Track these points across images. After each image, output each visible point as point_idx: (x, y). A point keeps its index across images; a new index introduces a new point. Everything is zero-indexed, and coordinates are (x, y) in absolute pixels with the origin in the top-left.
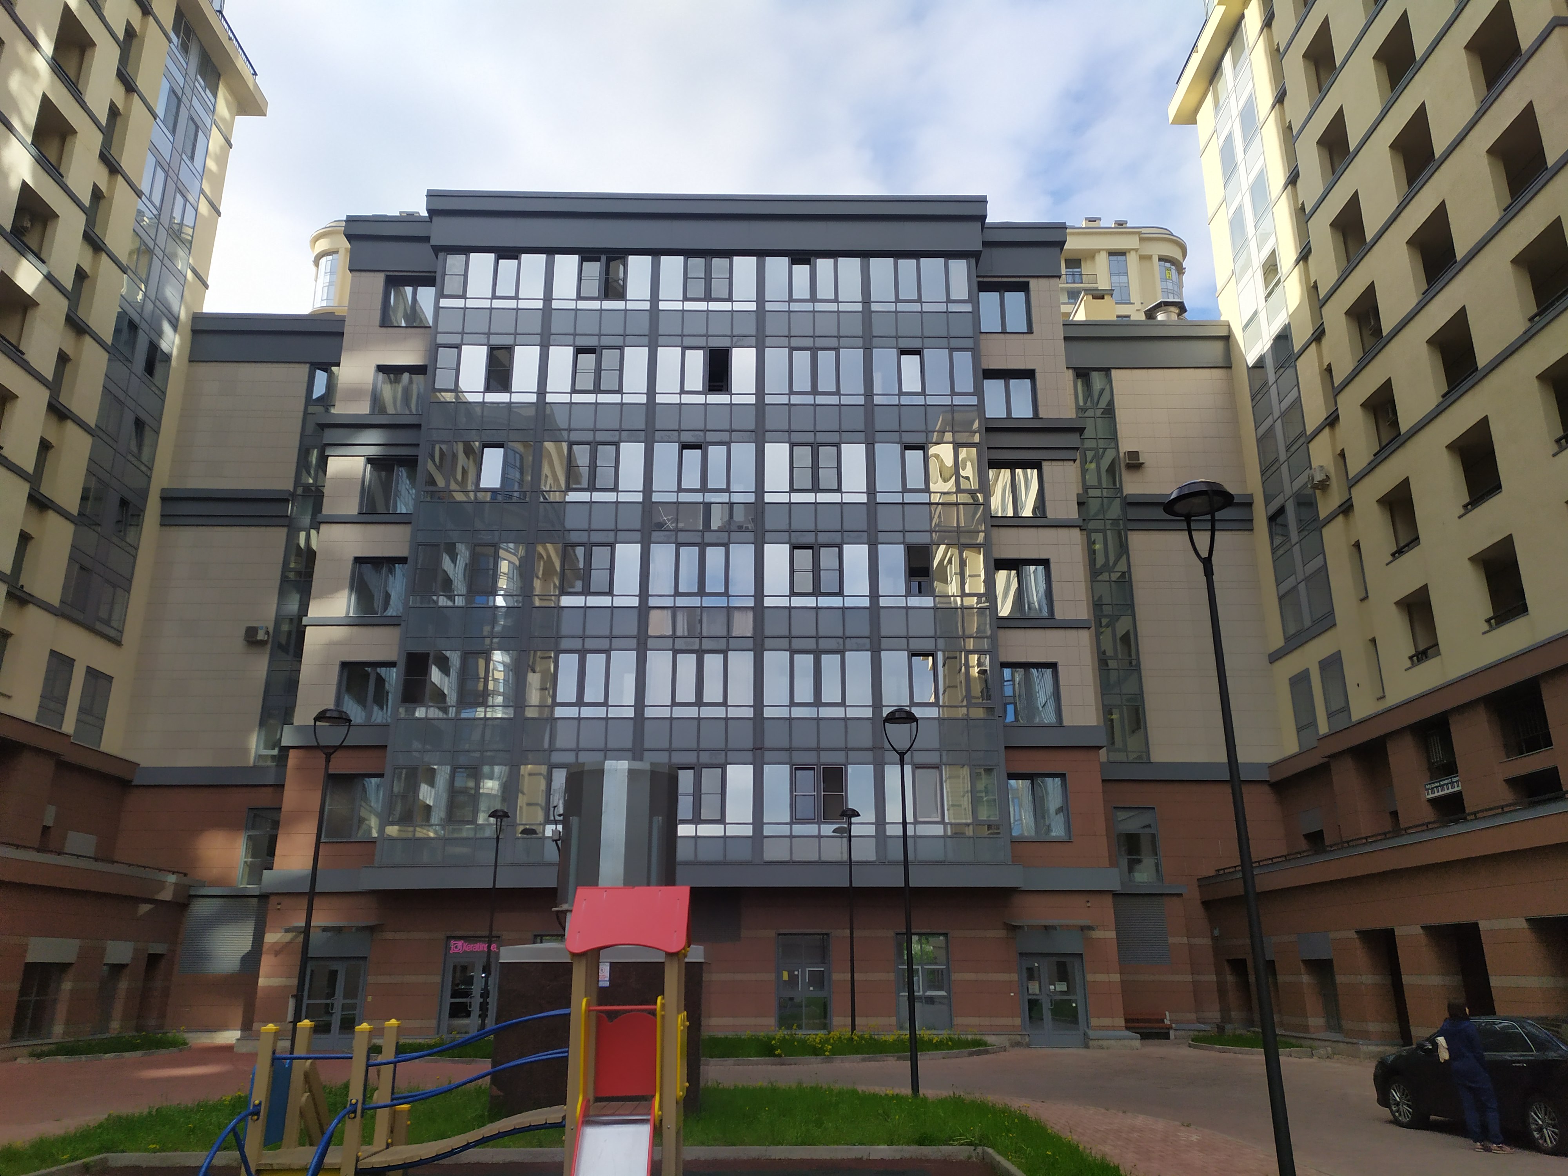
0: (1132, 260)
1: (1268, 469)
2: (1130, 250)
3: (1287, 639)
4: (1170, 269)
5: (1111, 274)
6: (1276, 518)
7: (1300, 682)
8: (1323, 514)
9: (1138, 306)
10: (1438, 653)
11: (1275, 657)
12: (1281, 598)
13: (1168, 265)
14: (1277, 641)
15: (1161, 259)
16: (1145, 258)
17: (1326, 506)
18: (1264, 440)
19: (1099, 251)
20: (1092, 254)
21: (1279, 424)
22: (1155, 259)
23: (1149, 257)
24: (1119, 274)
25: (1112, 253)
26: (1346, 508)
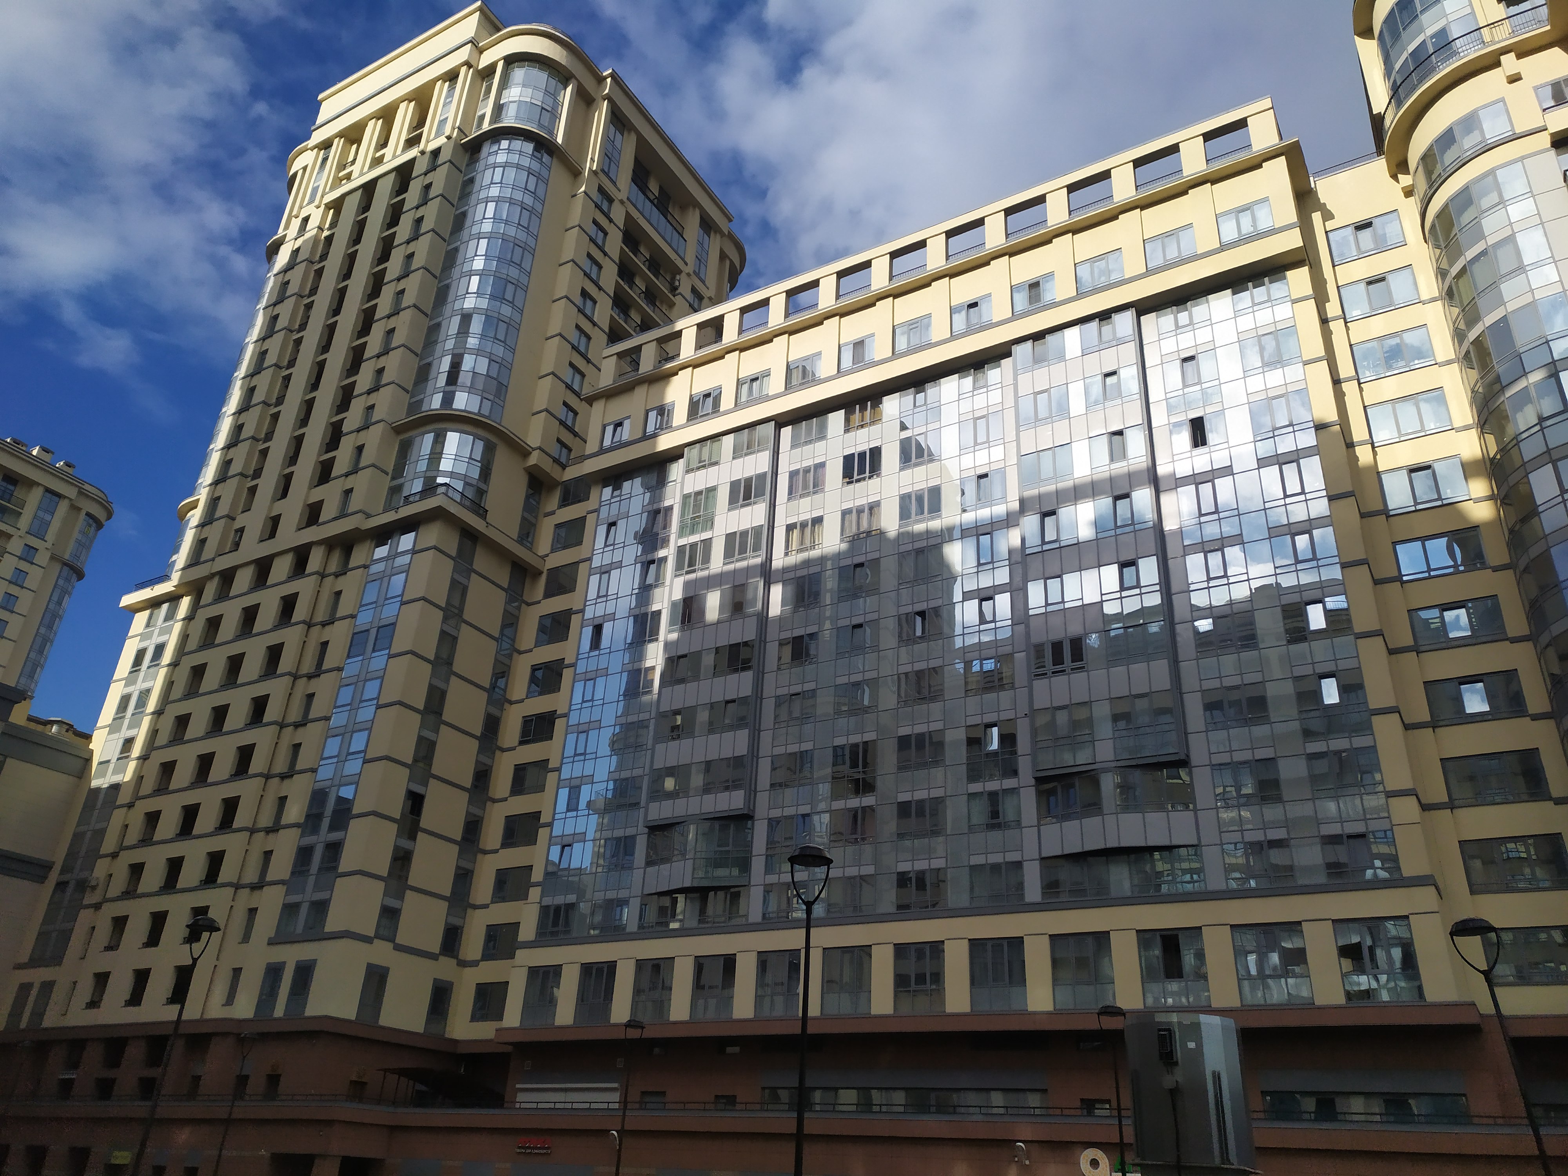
0: (63, 507)
1: (72, 855)
2: (65, 497)
3: (31, 959)
4: (90, 526)
5: (39, 508)
6: (61, 886)
7: (25, 988)
8: (86, 902)
9: (49, 545)
10: (99, 1007)
11: (19, 967)
12: (40, 934)
13: (91, 521)
14: (24, 958)
15: (88, 514)
16: (75, 508)
17: (90, 898)
18: (77, 837)
19: (39, 484)
20: (31, 484)
21: (89, 834)
22: (83, 513)
23: (79, 509)
24: (46, 511)
25: (48, 490)
26: (97, 907)
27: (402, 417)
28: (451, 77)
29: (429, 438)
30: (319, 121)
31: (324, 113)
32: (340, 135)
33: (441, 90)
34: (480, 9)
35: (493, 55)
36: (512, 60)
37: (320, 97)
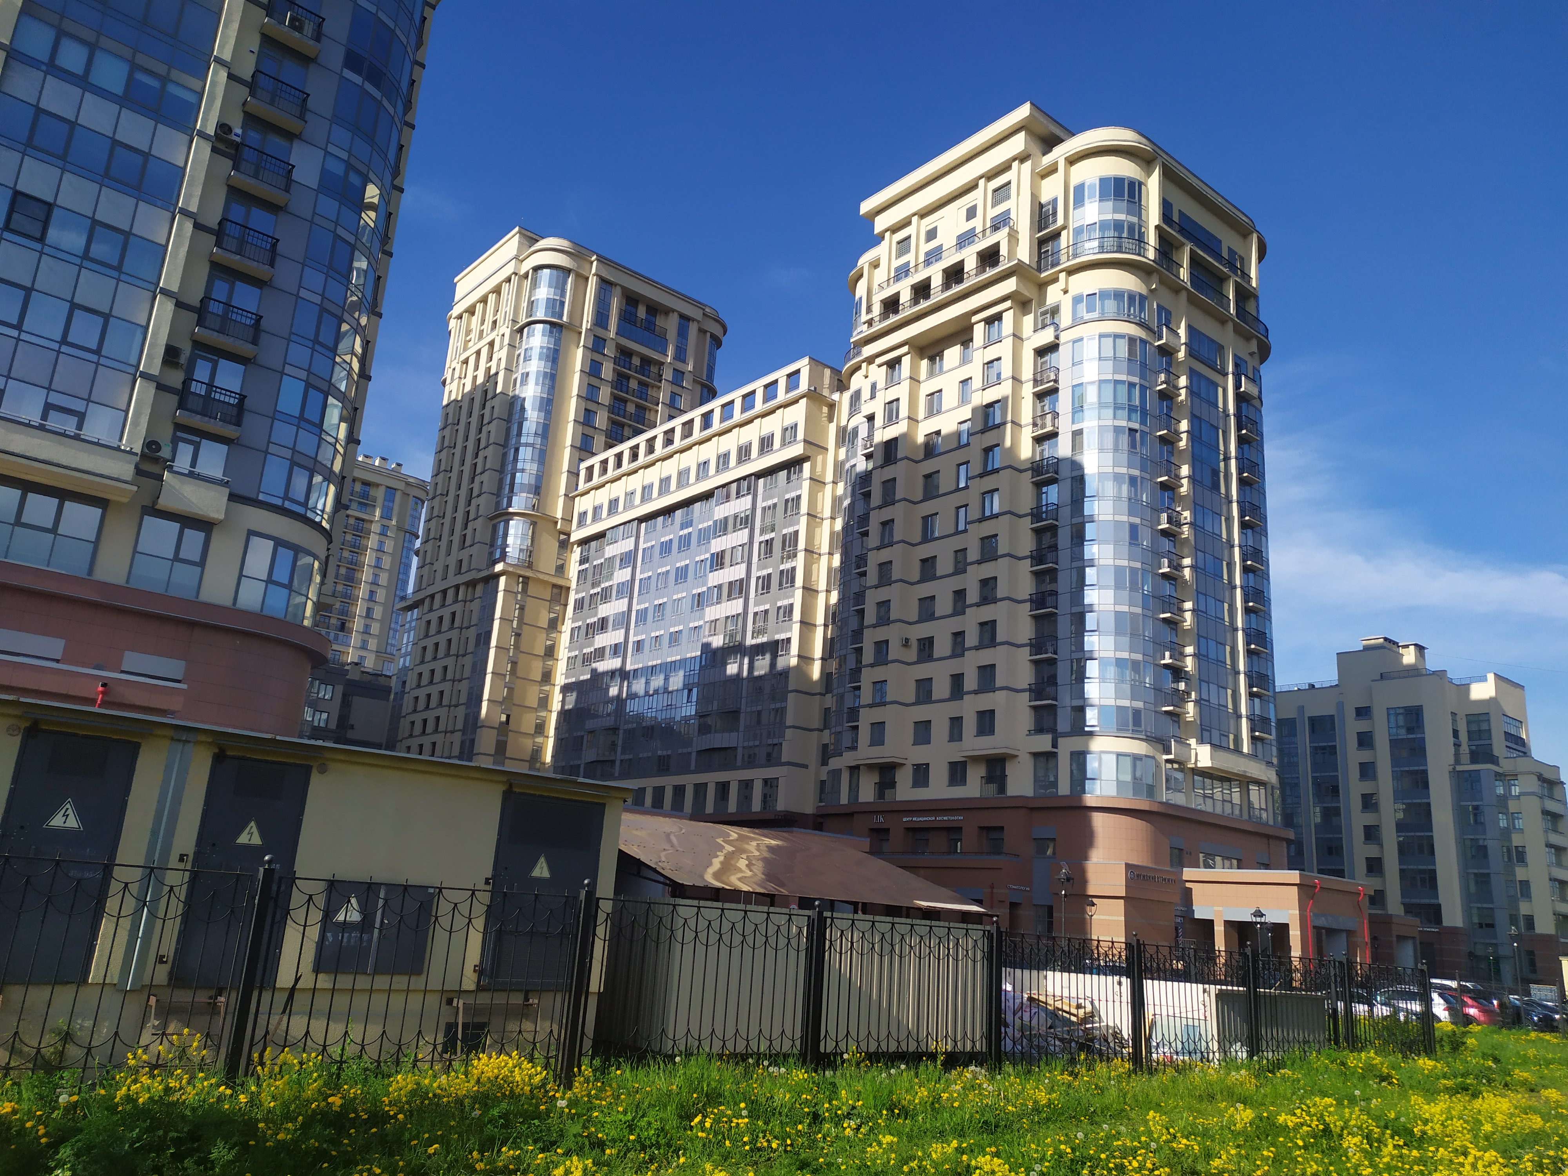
27: (492, 513)
28: (508, 280)
29: (502, 524)
30: (456, 299)
31: (459, 293)
32: (466, 311)
33: (505, 287)
34: (519, 232)
35: (527, 266)
36: (537, 269)
37: (456, 280)
